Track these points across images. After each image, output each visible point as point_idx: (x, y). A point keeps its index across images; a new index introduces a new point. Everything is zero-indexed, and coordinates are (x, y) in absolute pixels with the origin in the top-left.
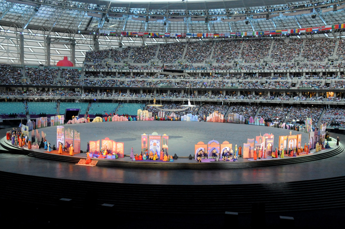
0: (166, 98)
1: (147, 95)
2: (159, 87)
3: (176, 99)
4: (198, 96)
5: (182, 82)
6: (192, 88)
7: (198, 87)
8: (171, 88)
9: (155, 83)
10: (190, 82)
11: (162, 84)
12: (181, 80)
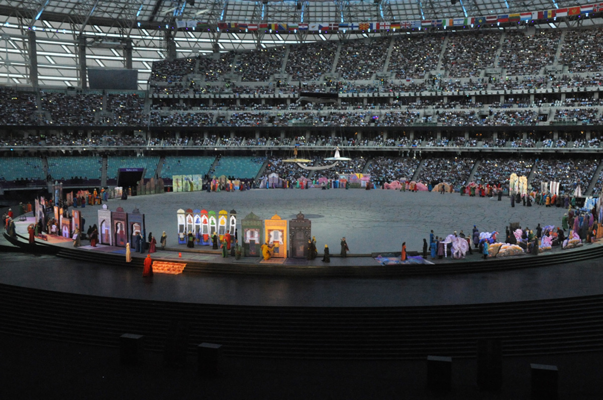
0: (303, 146)
1: (268, 142)
2: (290, 125)
3: (322, 147)
4: (363, 141)
5: (331, 116)
6: (351, 126)
7: (363, 125)
8: (312, 127)
9: (282, 118)
10: (347, 115)
11: (295, 119)
12: (331, 113)
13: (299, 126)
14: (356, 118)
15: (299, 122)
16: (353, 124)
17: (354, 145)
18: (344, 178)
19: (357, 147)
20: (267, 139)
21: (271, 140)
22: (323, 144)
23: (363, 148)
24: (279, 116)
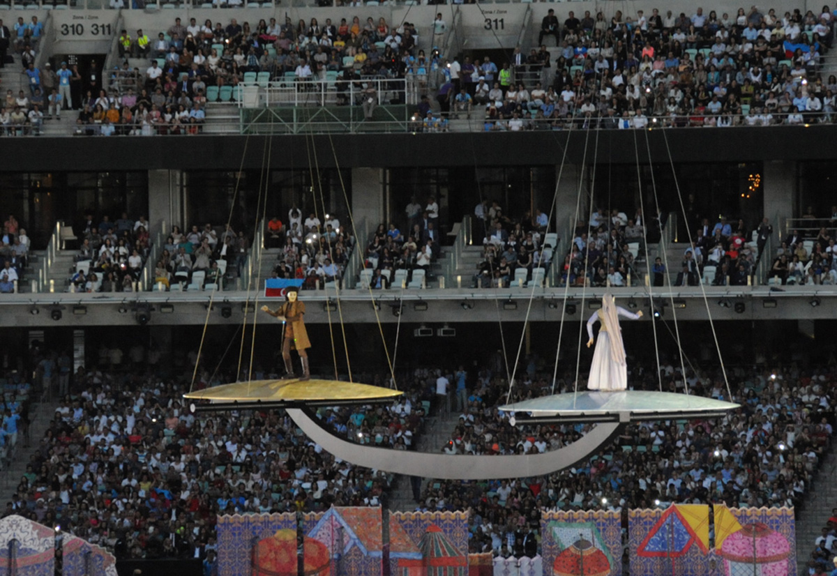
0: (331, 292)
1: (53, 259)
2: (222, 126)
3: (479, 294)
4: (808, 245)
5: (554, 51)
6: (709, 123)
7: (809, 116)
8: (399, 140)
9: (154, 73)
10: (679, 37)
11: (264, 78)
12: (551, 19)
13: (294, 129)
14: (753, 59)
15: (297, 99)
16: (729, 107)
17: (737, 280)
18: (581, 544)
19: (763, 292)
20: (40, 242)
21: (71, 245)
22: (492, 270)
23: (816, 300)
24: (136, 51)
